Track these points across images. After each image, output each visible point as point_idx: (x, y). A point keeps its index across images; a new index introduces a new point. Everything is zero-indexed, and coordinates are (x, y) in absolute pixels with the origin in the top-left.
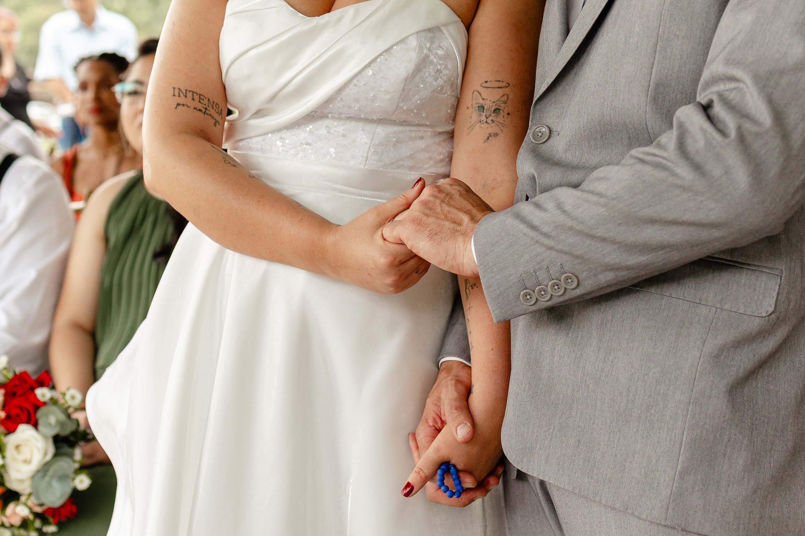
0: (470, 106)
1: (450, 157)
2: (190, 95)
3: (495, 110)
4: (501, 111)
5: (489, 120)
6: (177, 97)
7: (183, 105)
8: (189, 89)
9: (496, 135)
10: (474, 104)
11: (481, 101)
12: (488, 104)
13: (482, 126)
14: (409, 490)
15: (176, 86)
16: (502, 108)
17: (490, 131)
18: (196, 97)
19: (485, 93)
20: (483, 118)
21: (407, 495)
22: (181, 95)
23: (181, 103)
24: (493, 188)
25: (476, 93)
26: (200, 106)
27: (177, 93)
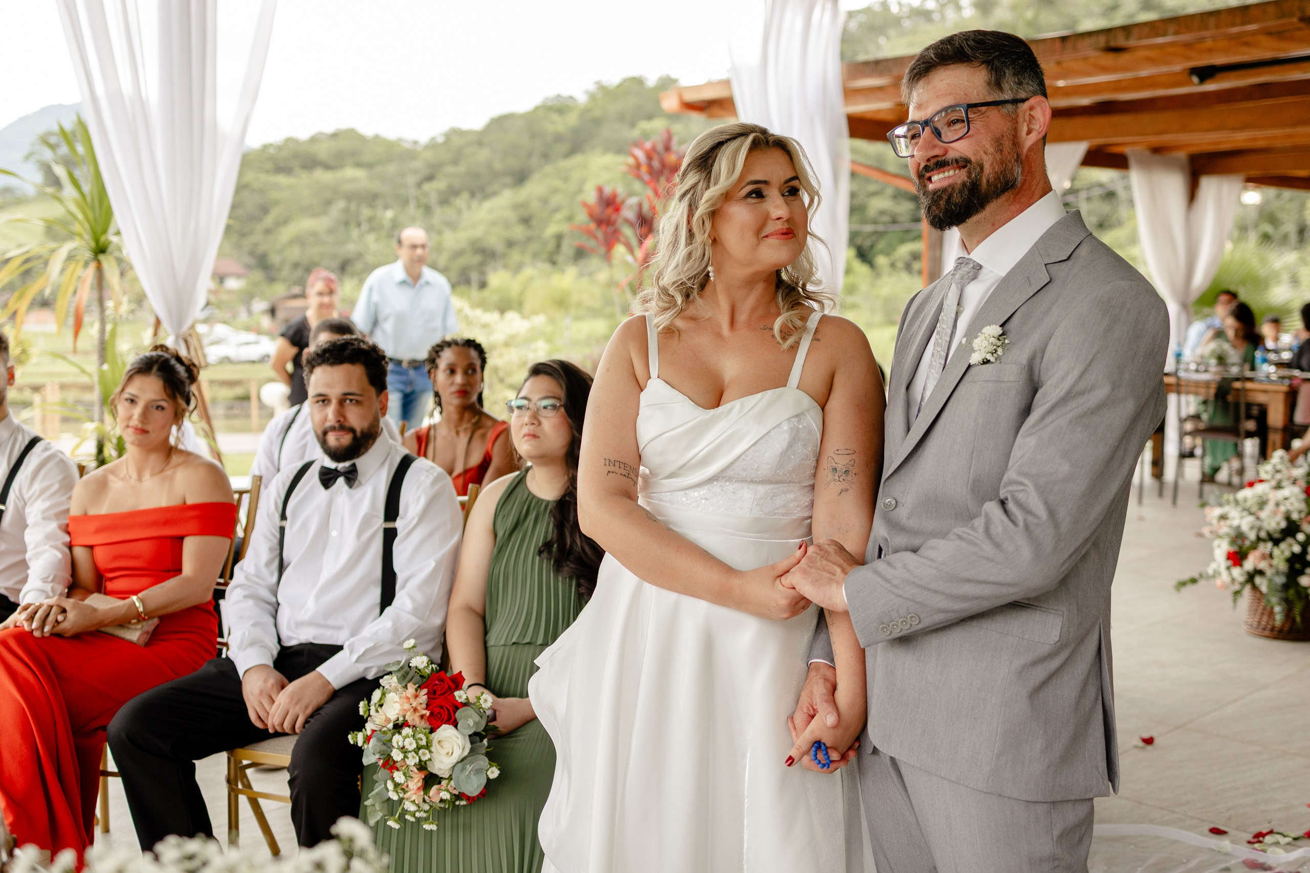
0: (826, 468)
1: (812, 504)
2: (617, 464)
3: (845, 471)
4: (850, 472)
5: (841, 479)
6: (608, 466)
7: (613, 472)
8: (617, 460)
9: (847, 490)
10: (829, 466)
11: (834, 465)
12: (839, 467)
13: (836, 483)
14: (791, 761)
15: (607, 458)
16: (851, 470)
17: (842, 487)
18: (622, 466)
19: (837, 458)
20: (837, 477)
21: (789, 765)
22: (611, 464)
23: (611, 471)
24: (847, 531)
25: (830, 458)
26: (624, 472)
27: (607, 463)
